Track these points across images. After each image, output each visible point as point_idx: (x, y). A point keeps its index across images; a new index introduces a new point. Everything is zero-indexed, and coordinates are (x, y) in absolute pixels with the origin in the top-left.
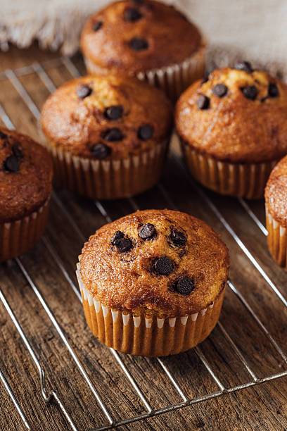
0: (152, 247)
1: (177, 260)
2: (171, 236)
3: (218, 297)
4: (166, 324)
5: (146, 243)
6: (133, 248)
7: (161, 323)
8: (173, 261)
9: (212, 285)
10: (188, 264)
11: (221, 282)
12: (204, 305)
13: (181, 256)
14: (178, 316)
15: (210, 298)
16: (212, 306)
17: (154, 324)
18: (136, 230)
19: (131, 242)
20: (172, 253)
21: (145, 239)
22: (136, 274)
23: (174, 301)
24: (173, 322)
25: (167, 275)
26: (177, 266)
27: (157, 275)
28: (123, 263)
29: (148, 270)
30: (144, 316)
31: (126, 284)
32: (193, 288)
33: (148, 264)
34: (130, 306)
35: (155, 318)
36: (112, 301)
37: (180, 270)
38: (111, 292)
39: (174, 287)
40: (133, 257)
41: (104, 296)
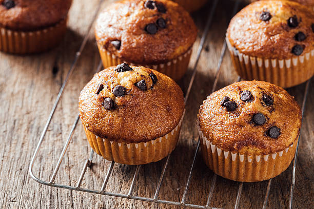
0: (249, 107)
1: (269, 114)
2: (263, 98)
3: (296, 139)
4: (262, 159)
5: (247, 104)
6: (237, 107)
7: (258, 158)
8: (266, 115)
9: (292, 131)
10: (275, 118)
11: (298, 129)
12: (287, 145)
13: (271, 112)
14: (271, 153)
15: (291, 140)
16: (292, 146)
17: (254, 160)
18: (238, 95)
19: (236, 104)
20: (265, 111)
21: (245, 101)
22: (241, 126)
23: (267, 143)
24: (266, 158)
25: (262, 125)
26: (269, 119)
27: (255, 126)
28: (231, 118)
29: (249, 123)
30: (247, 154)
31: (234, 132)
32: (280, 133)
33: (249, 118)
34: (237, 147)
35: (254, 155)
36: (224, 144)
37: (270, 122)
38: (224, 139)
39: (268, 134)
40: (238, 114)
41: (218, 141)
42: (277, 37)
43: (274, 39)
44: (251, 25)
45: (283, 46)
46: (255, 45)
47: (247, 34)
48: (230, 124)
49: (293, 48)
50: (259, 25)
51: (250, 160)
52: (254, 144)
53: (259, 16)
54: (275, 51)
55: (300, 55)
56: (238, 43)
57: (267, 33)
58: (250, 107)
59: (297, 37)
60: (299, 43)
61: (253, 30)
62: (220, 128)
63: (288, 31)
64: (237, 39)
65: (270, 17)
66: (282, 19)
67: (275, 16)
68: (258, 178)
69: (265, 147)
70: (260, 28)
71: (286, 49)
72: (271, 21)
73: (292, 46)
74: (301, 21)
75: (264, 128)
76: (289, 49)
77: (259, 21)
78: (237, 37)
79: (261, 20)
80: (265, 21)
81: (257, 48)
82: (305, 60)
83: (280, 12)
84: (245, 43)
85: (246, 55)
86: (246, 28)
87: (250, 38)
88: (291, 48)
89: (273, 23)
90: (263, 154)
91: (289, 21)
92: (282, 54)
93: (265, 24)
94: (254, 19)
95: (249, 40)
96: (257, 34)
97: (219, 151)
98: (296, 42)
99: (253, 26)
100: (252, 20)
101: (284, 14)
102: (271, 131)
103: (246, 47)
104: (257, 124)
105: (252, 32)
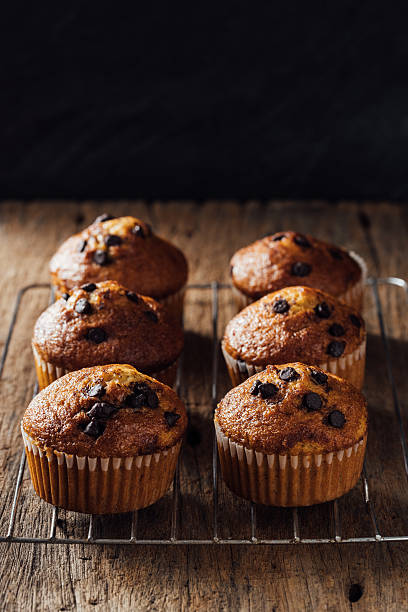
0: (295, 387)
1: (325, 395)
2: (313, 375)
4: (325, 462)
5: (291, 383)
6: (278, 390)
7: (319, 460)
8: (322, 396)
12: (357, 438)
13: (327, 392)
14: (336, 450)
15: (361, 432)
16: (362, 443)
17: (313, 464)
18: (275, 375)
19: (276, 387)
20: (319, 390)
21: (287, 381)
22: (288, 414)
23: (330, 434)
24: (330, 458)
25: (318, 410)
26: (326, 401)
27: (308, 411)
28: (271, 406)
29: (299, 408)
30: (302, 455)
31: (279, 424)
32: (345, 421)
33: (297, 402)
34: (288, 443)
35: (313, 456)
36: (268, 444)
37: (329, 405)
38: (266, 436)
39: (328, 421)
40: (280, 398)
41: (258, 440)
42: (303, 332)
43: (298, 335)
44: (260, 321)
45: (313, 344)
46: (272, 348)
47: (258, 335)
48: (271, 414)
49: (330, 346)
50: (273, 320)
51: (307, 465)
52: (312, 437)
53: (270, 308)
54: (302, 353)
55: (340, 356)
56: (244, 350)
57: (287, 329)
58: (298, 385)
59: (333, 330)
60: (337, 339)
61: (264, 328)
62: (256, 423)
63: (317, 323)
64: (242, 346)
65: (288, 307)
66: (306, 307)
67: (295, 304)
68: (319, 497)
69: (327, 441)
70: (275, 324)
71: (318, 348)
72: (290, 312)
73: (326, 342)
74: (333, 308)
75: (322, 414)
76: (323, 348)
77: (271, 314)
78: (241, 343)
79: (276, 312)
80: (282, 312)
81: (274, 352)
82: (347, 366)
83: (301, 299)
84: (256, 348)
85: (258, 366)
86: (253, 327)
87: (261, 339)
88: (325, 346)
89: (294, 313)
90: (325, 453)
91: (316, 309)
92: (314, 356)
93: (282, 317)
94: (264, 313)
95: (261, 343)
96: (270, 332)
97: (260, 456)
98: (332, 337)
99: (264, 323)
100: (261, 316)
101: (309, 301)
102: (333, 417)
103: (258, 354)
104: (310, 410)
105: (264, 331)
